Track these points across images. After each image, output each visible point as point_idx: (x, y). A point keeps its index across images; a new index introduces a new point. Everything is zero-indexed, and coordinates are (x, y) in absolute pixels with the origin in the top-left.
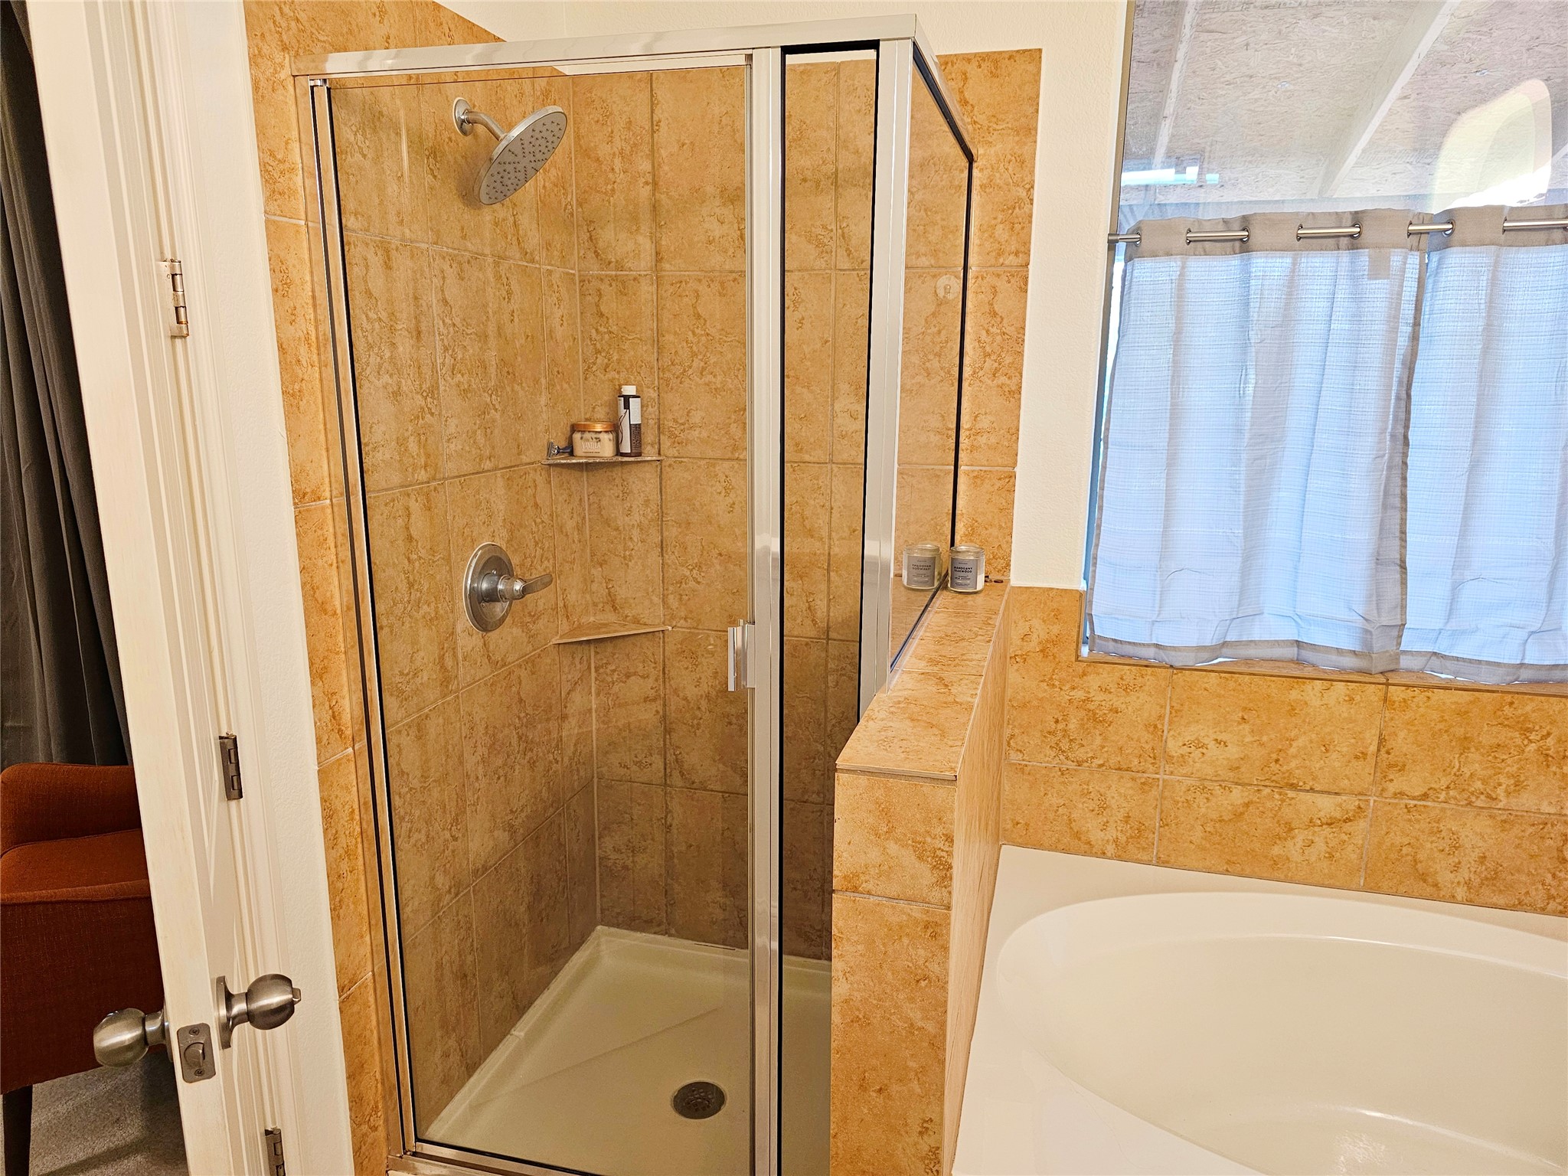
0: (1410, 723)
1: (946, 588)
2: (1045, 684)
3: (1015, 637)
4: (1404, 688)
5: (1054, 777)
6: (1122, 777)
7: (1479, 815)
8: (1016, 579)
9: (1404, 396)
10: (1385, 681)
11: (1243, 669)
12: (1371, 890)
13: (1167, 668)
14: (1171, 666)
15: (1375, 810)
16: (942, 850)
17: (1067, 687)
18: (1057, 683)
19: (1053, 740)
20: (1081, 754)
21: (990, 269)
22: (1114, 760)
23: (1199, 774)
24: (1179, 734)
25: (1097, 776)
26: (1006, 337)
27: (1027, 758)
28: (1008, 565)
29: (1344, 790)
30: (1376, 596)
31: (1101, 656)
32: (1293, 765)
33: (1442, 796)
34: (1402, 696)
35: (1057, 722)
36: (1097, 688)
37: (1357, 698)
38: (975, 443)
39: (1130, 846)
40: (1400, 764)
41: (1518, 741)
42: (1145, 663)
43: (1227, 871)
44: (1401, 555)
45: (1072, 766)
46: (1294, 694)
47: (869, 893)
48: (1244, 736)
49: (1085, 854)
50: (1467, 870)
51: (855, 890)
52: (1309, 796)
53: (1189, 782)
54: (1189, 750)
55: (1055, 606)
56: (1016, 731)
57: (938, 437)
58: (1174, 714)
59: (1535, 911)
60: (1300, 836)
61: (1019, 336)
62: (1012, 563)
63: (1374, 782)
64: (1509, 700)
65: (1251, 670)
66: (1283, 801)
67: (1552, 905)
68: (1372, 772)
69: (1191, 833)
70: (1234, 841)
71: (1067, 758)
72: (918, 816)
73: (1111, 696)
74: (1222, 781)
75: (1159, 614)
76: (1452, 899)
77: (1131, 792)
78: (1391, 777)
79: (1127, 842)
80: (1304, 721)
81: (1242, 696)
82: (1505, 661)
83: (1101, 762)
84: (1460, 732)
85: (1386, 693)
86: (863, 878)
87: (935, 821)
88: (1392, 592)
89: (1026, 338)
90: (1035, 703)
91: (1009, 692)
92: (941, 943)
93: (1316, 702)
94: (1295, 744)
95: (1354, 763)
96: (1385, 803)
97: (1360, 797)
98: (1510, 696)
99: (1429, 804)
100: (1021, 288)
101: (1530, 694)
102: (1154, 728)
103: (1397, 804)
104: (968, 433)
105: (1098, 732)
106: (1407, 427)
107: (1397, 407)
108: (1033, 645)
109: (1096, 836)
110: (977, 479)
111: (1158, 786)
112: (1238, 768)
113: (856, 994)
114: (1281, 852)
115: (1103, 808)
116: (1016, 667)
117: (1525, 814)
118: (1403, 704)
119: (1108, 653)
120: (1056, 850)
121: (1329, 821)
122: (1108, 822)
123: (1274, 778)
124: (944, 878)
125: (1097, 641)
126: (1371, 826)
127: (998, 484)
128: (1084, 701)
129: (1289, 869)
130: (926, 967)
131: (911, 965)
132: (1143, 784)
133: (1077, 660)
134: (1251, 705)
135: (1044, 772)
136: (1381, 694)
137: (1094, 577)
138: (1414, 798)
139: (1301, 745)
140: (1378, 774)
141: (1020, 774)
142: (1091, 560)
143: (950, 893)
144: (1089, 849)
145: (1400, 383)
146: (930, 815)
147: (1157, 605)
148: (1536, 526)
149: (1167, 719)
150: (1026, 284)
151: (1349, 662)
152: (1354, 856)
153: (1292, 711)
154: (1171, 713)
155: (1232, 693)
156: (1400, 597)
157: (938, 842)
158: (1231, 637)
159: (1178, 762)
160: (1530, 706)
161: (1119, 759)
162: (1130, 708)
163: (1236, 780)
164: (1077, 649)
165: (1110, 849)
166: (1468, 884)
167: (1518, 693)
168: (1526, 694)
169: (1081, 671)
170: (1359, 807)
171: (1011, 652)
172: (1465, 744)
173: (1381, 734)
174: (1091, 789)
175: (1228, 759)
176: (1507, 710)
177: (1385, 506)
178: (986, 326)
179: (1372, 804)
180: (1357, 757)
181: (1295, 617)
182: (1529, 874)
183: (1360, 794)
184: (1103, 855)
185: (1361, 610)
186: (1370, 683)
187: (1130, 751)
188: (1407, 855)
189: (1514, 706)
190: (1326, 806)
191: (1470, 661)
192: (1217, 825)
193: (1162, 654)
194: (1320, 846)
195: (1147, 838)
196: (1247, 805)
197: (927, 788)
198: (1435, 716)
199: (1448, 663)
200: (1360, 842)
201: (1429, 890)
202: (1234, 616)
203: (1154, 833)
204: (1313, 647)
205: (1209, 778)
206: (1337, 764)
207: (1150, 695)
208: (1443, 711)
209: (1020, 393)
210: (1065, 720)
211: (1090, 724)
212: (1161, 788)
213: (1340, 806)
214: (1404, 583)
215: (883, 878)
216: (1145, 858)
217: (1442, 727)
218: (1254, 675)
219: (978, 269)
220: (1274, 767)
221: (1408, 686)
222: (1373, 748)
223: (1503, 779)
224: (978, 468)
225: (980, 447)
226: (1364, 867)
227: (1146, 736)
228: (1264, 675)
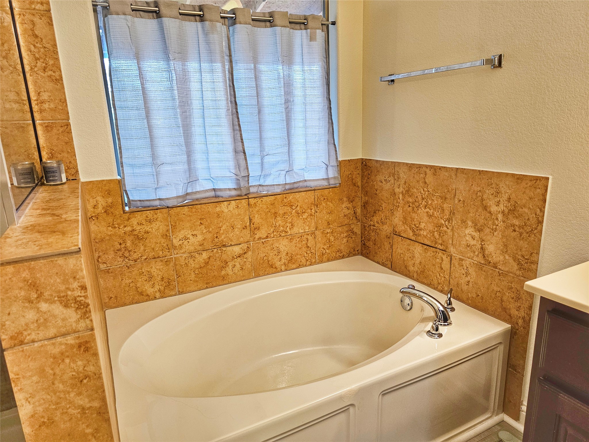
0: (258, 211)
1: (43, 184)
2: (111, 227)
3: (90, 207)
4: (254, 199)
5: (124, 271)
6: (157, 261)
7: (283, 239)
8: (83, 178)
9: (232, 85)
10: (247, 197)
11: (197, 202)
12: (257, 277)
13: (166, 208)
14: (168, 207)
15: (253, 246)
16: (81, 296)
17: (122, 227)
18: (116, 226)
19: (120, 253)
20: (135, 256)
21: (27, 10)
22: (151, 255)
23: (188, 251)
24: (177, 236)
25: (145, 264)
26: (47, 49)
27: (109, 265)
28: (77, 171)
29: (242, 242)
30: (238, 166)
31: (135, 209)
32: (223, 237)
33: (272, 235)
34: (254, 202)
35: (120, 244)
36: (136, 224)
37: (240, 206)
38: (42, 108)
39: (166, 291)
40: (258, 227)
41: (290, 210)
42: (156, 208)
43: (207, 287)
44: (243, 148)
45: (132, 263)
46: (218, 209)
47: (33, 341)
48: (203, 230)
49: (147, 301)
50: (284, 259)
51: (22, 343)
52: (230, 248)
53: (185, 255)
54: (182, 242)
55: (107, 188)
56: (101, 254)
57: (17, 105)
58: (173, 228)
59: (304, 267)
60: (230, 264)
61: (54, 49)
62: (79, 170)
63: (251, 236)
64: (285, 197)
65: (200, 202)
66: (222, 252)
67: (308, 263)
68: (250, 233)
69: (190, 276)
70: (207, 274)
71: (129, 260)
72: (58, 280)
73: (144, 226)
74: (198, 251)
75: (158, 184)
76: (281, 271)
77: (162, 267)
78: (256, 233)
79: (164, 289)
80: (223, 219)
81: (199, 214)
82: (281, 183)
83: (146, 257)
84: (273, 211)
85: (249, 202)
86: (25, 333)
87: (71, 280)
88: (242, 163)
89: (59, 50)
90: (108, 238)
91: (93, 235)
92: (92, 352)
93: (226, 210)
94: (222, 229)
95: (243, 231)
96: (255, 243)
97: (247, 243)
98: (285, 195)
99: (269, 239)
100: (48, 23)
101: (290, 193)
102: (165, 236)
103: (259, 242)
104: (36, 102)
105: (141, 244)
106: (235, 98)
107: (230, 90)
108: (100, 209)
109: (150, 291)
110: (48, 128)
111: (173, 260)
112: (203, 244)
113: (38, 408)
114: (225, 273)
115: (151, 277)
116: (93, 222)
117: (296, 235)
118: (255, 205)
119: (138, 207)
120: (133, 304)
121: (239, 255)
122: (154, 283)
123: (217, 244)
124: (85, 313)
125: (132, 202)
126: (253, 253)
127: (61, 130)
128: (131, 231)
129: (229, 278)
130: (85, 370)
131: (74, 373)
132: (166, 261)
133: (124, 213)
134: (203, 217)
135: (119, 269)
136: (247, 202)
137: (123, 172)
138: (264, 239)
139: (224, 229)
140: (251, 233)
141: (107, 274)
142: (120, 164)
143: (91, 320)
144: (149, 298)
145: (229, 80)
146: (67, 277)
147: (156, 181)
148: (281, 133)
149: (170, 231)
150: (51, 20)
151: (234, 193)
152: (249, 266)
153: (218, 216)
154: (172, 228)
155: (195, 213)
156: (245, 165)
157: (76, 292)
158: (189, 191)
159: (179, 248)
160: (291, 197)
161: (153, 254)
162: (153, 230)
163: (203, 249)
164: (123, 208)
165: (158, 295)
166: (285, 264)
167: (287, 193)
168: (289, 193)
169: (127, 218)
170: (248, 247)
171: (89, 215)
172: (275, 214)
173: (250, 218)
174: (144, 271)
175: (198, 241)
176: (285, 200)
177: (234, 130)
178: (33, 43)
179: (251, 245)
180: (244, 228)
181: (211, 179)
182: (300, 254)
183: (247, 242)
184: (155, 298)
185: (234, 171)
186: (243, 199)
187: (157, 249)
188: (265, 260)
189: (287, 198)
190: (237, 250)
191: (271, 185)
192: (199, 270)
193: (163, 203)
194: (238, 266)
195: (172, 284)
196: (209, 258)
197: (61, 261)
198: (265, 207)
199: (264, 188)
200: (251, 260)
201: (274, 270)
202: (189, 181)
203: (175, 281)
204: (220, 190)
205: (192, 251)
206: (238, 233)
207: (161, 222)
208: (267, 205)
209: (62, 80)
210: (125, 242)
211: (137, 241)
212: (174, 261)
213: (241, 248)
214: (246, 159)
215: (41, 328)
216: (174, 293)
217: (268, 210)
218: (201, 204)
219: (19, 10)
220: (216, 240)
221: (255, 198)
222: (248, 224)
223: (288, 225)
224: (47, 121)
225: (46, 109)
226: (253, 269)
227: (163, 240)
228: (206, 203)
